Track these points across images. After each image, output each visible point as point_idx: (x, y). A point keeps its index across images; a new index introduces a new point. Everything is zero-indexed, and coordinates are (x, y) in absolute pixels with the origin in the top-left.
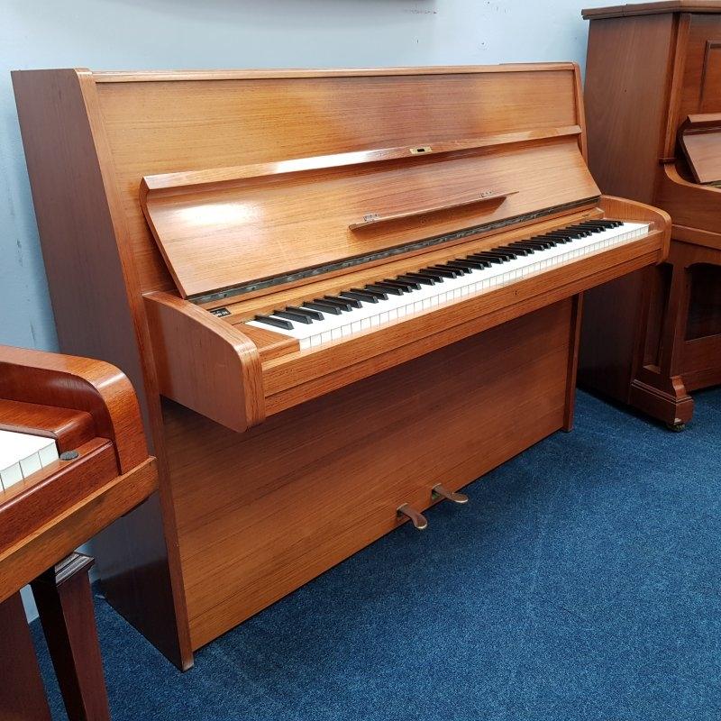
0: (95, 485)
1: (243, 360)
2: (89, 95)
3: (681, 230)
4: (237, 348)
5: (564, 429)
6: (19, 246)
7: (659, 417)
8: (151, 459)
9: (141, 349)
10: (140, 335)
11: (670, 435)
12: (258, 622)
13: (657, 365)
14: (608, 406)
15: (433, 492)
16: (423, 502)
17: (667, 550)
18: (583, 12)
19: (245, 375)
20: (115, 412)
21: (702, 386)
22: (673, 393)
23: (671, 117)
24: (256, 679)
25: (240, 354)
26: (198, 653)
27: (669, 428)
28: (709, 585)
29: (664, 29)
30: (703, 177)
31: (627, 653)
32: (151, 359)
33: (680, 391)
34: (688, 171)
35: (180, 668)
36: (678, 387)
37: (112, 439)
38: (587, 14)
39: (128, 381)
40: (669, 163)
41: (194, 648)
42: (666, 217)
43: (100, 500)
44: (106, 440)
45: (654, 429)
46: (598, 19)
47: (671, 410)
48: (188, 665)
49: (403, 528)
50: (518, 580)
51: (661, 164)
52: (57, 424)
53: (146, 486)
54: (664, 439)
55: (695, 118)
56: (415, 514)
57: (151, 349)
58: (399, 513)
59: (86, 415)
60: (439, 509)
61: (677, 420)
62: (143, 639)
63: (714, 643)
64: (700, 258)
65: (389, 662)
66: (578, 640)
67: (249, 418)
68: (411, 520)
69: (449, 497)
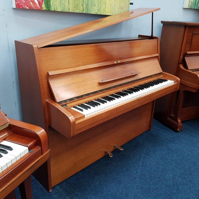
0: (36, 158)
1: (71, 121)
2: (36, 51)
3: (183, 81)
4: (70, 118)
5: (149, 130)
6: (13, 83)
7: (174, 128)
8: (49, 150)
9: (45, 114)
10: (45, 111)
11: (176, 133)
12: (69, 180)
13: (174, 114)
14: (161, 124)
15: (115, 146)
16: (112, 149)
17: (173, 166)
18: (161, 21)
19: (71, 124)
20: (42, 140)
21: (186, 120)
22: (178, 122)
23: (182, 52)
24: (68, 196)
26: (53, 188)
27: (176, 131)
28: (183, 176)
29: (182, 29)
30: (189, 68)
31: (161, 194)
32: (47, 116)
33: (180, 122)
34: (185, 66)
35: (49, 192)
36: (179, 121)
37: (41, 147)
38: (162, 22)
39: (45, 132)
40: (181, 63)
41: (52, 186)
42: (179, 79)
44: (40, 147)
45: (172, 131)
46: (166, 25)
47: (177, 127)
48: (51, 191)
49: (106, 156)
50: (135, 172)
51: (179, 63)
53: (48, 157)
54: (175, 134)
55: (188, 53)
56: (109, 153)
57: (47, 114)
58: (106, 152)
59: (35, 140)
60: (116, 151)
61: (178, 130)
62: (39, 183)
63: (183, 192)
64: (187, 89)
65: (101, 193)
66: (149, 189)
67: (72, 135)
68: (108, 154)
69: (118, 148)
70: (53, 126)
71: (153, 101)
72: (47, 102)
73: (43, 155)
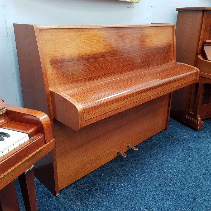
0: (39, 147)
1: (78, 110)
2: (37, 32)
3: (202, 73)
4: (77, 107)
5: (166, 129)
6: (13, 73)
7: (193, 127)
8: (54, 139)
9: (49, 105)
10: (48, 101)
11: (196, 132)
12: (78, 183)
13: (193, 111)
14: (178, 123)
15: (128, 147)
16: (125, 149)
17: (195, 166)
18: (176, 9)
19: (79, 114)
20: (45, 126)
21: (206, 118)
22: (198, 120)
23: (200, 41)
24: (77, 200)
25: (78, 109)
26: (61, 191)
27: (196, 130)
28: (206, 177)
29: (200, 15)
30: (209, 58)
31: (183, 196)
32: (51, 108)
33: (200, 119)
34: (205, 56)
35: (55, 195)
36: (199, 118)
37: (44, 134)
38: (177, 9)
39: (48, 117)
40: (199, 54)
41: (59, 190)
42: (198, 70)
43: (40, 151)
44: (42, 134)
45: (192, 130)
46: (182, 12)
47: (197, 125)
48: (58, 195)
49: (119, 157)
50: (152, 173)
51: (197, 54)
52: (29, 130)
53: (52, 147)
54: (194, 133)
55: (207, 41)
56: (122, 153)
57: (51, 105)
58: (118, 152)
59: (36, 127)
60: (129, 151)
61: (198, 128)
62: (44, 187)
63: (207, 194)
64: (207, 82)
65: (115, 196)
66: (169, 191)
67: (80, 127)
68: (121, 154)
69: (132, 148)
70: (59, 119)
71: (170, 93)
72: (50, 91)
73: (47, 144)
